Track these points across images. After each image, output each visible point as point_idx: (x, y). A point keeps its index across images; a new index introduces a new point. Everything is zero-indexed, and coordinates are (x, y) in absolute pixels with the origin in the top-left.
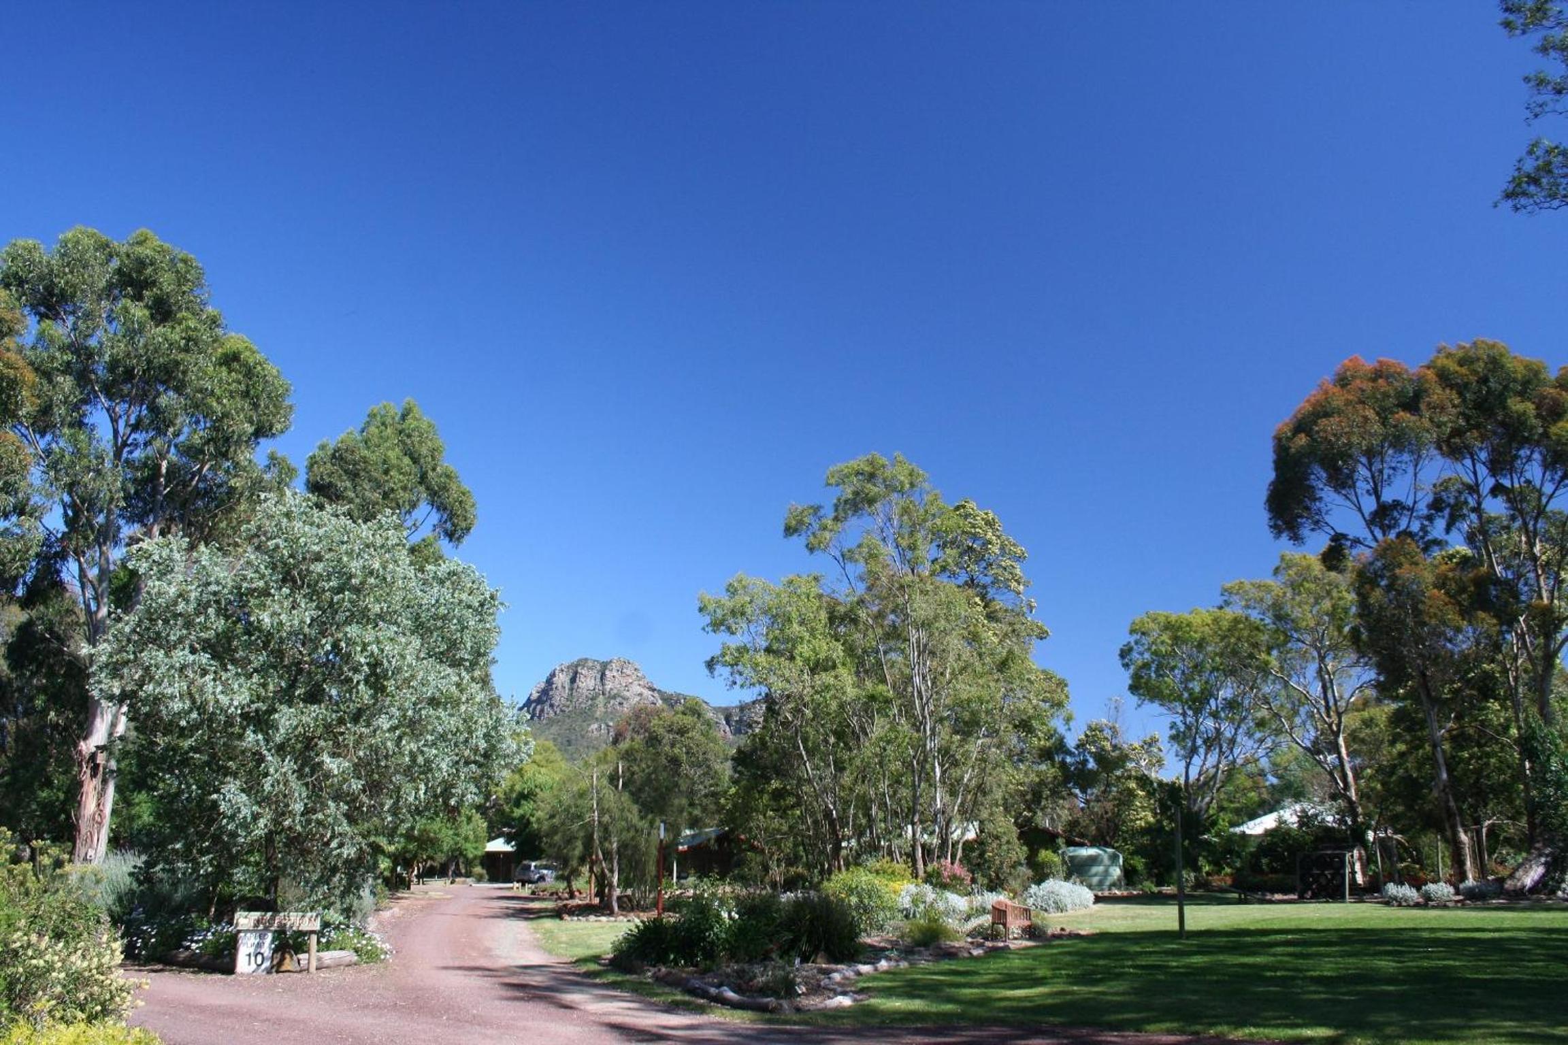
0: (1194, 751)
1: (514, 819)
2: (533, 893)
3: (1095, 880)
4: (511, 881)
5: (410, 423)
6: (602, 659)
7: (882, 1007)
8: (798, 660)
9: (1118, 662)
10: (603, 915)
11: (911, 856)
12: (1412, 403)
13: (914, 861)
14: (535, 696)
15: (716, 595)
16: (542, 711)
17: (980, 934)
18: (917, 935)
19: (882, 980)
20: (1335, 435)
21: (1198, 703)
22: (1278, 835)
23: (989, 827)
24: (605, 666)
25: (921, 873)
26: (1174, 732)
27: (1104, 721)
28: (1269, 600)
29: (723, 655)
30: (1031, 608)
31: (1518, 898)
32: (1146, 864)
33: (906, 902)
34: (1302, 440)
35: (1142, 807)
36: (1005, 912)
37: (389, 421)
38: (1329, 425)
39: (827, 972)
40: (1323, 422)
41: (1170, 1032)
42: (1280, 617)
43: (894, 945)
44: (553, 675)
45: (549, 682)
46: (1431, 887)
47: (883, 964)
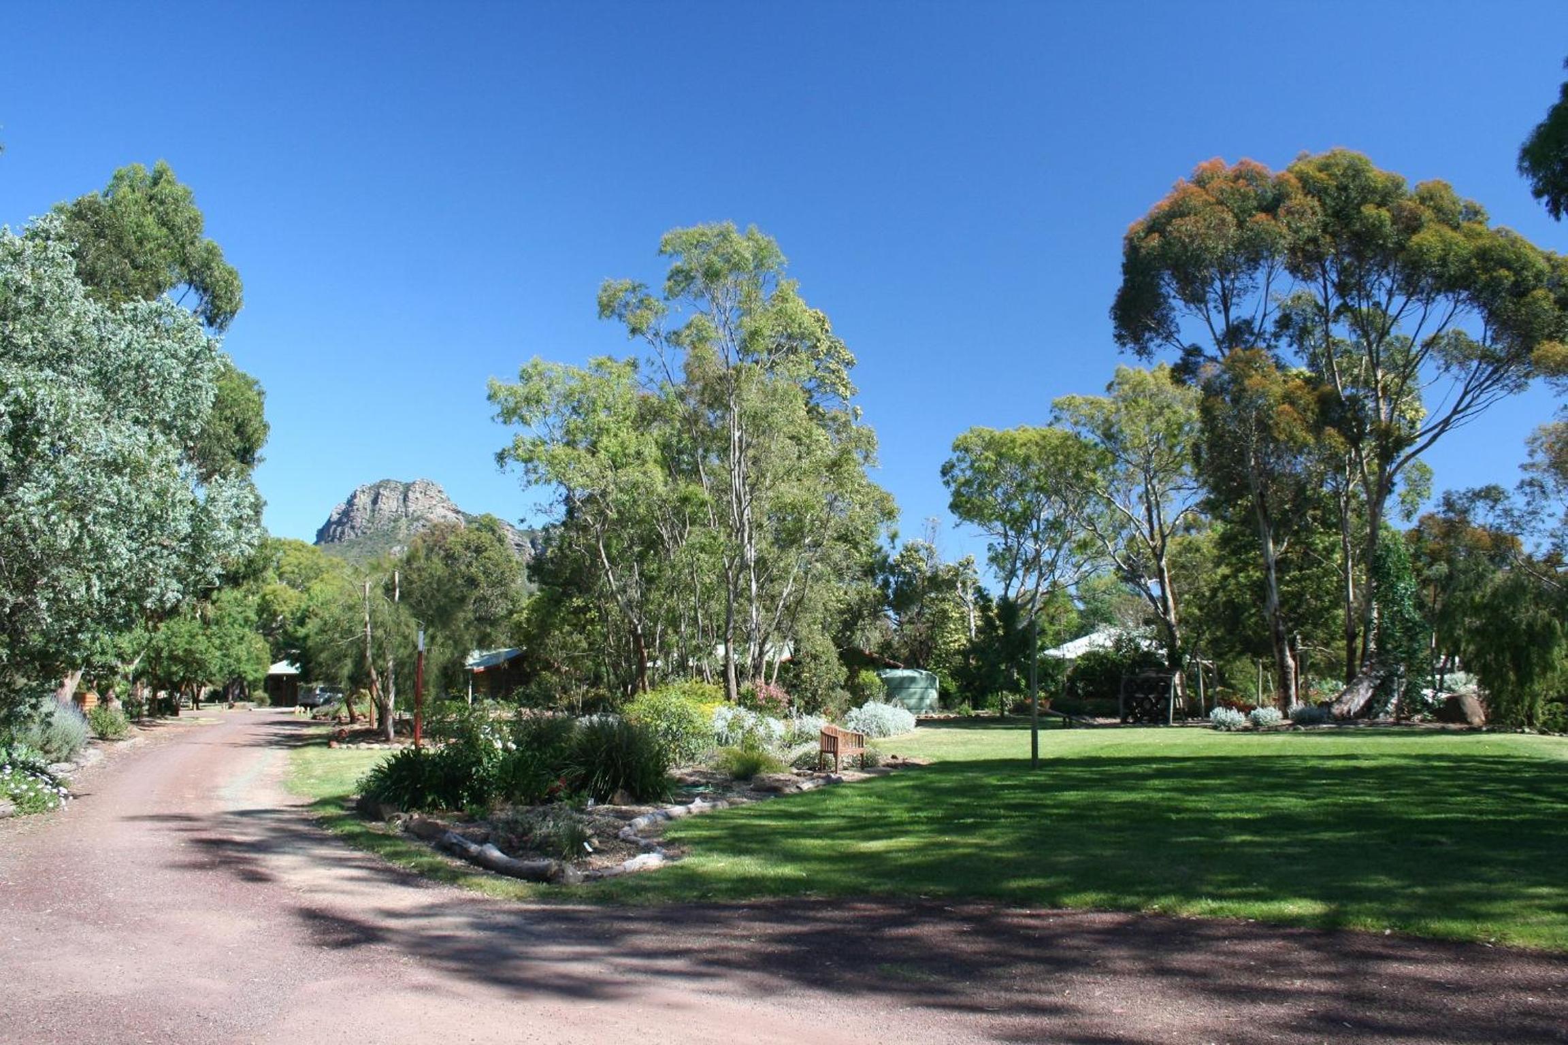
0: (1012, 574)
1: (297, 639)
2: (314, 717)
3: (913, 702)
4: (293, 705)
5: (164, 189)
6: (404, 482)
7: (701, 870)
8: (602, 455)
9: (940, 480)
10: (377, 742)
11: (724, 674)
12: (1271, 207)
13: (727, 680)
14: (335, 517)
15: (510, 384)
16: (343, 533)
17: (806, 763)
18: (735, 767)
19: (697, 827)
20: (1190, 236)
21: (1019, 523)
22: (1093, 659)
23: (806, 647)
24: (408, 488)
25: (734, 695)
26: (992, 554)
27: (920, 541)
28: (1100, 417)
29: (516, 448)
30: (856, 416)
31: (1345, 723)
32: (959, 687)
33: (720, 726)
34: (1155, 241)
35: (956, 630)
36: (835, 739)
37: (137, 183)
38: (1184, 226)
39: (628, 817)
40: (1177, 222)
41: (1099, 908)
42: (1109, 436)
43: (708, 778)
44: (354, 496)
45: (350, 503)
46: (1260, 712)
47: (698, 805)
